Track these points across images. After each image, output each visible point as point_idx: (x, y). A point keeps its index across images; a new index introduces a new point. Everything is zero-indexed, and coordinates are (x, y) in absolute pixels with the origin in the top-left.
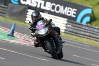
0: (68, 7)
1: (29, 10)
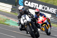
0: (52, 8)
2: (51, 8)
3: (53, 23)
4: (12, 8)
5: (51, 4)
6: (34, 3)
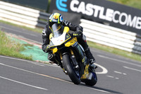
1: (82, 20)
6: (94, 4)
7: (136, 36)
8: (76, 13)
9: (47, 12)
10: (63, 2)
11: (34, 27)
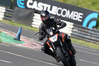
1: (35, 14)
2: (73, 12)
3: (77, 38)
4: (5, 13)
5: (72, 4)
7: (73, 25)
8: (31, 9)
9: (11, 8)
10: (22, 2)
11: (2, 19)
